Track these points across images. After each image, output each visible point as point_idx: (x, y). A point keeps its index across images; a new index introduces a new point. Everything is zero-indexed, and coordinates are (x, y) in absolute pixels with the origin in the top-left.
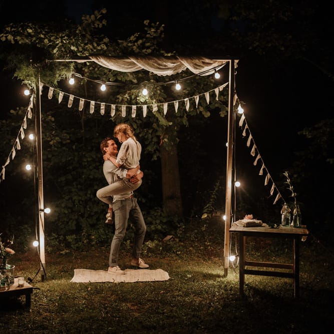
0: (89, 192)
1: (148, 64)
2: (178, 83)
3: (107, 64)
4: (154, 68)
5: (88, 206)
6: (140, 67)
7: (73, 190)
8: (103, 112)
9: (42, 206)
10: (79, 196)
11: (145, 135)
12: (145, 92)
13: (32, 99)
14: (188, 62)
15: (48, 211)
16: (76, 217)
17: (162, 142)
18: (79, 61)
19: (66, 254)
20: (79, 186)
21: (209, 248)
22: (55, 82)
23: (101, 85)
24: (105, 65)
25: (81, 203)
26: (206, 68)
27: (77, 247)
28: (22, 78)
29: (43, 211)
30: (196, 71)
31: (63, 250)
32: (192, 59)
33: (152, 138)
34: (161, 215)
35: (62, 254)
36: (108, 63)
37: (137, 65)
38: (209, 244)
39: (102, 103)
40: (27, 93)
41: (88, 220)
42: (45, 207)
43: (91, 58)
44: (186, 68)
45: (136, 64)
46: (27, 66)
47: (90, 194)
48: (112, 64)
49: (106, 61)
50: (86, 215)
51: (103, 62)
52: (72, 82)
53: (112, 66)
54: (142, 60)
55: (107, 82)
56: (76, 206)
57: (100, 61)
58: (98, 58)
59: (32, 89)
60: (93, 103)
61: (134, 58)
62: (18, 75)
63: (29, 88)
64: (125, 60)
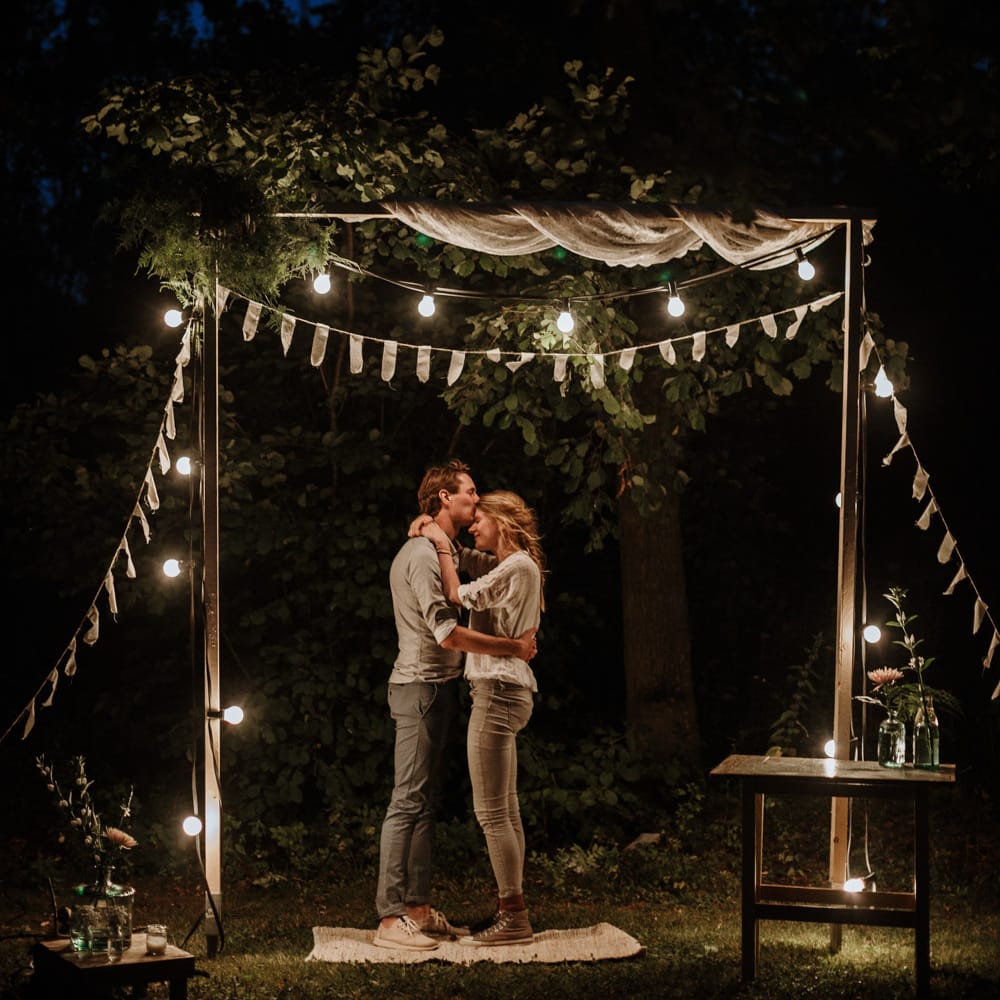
0: (354, 668)
1: (577, 232)
2: (674, 294)
3: (441, 229)
4: (595, 243)
5: (348, 720)
6: (549, 240)
7: (295, 658)
8: (423, 373)
9: (214, 700)
10: (318, 680)
12: (566, 323)
13: (186, 340)
14: (707, 227)
15: (235, 715)
16: (305, 758)
17: (622, 489)
18: (349, 218)
19: (274, 885)
20: (316, 647)
21: (791, 871)
22: (273, 288)
23: (419, 297)
24: (436, 233)
25: (322, 706)
26: (768, 246)
27: (311, 867)
28: (161, 272)
29: (218, 715)
30: (735, 257)
31: (262, 875)
32: (721, 217)
33: (586, 474)
34: (616, 758)
35: (259, 887)
36: (445, 225)
37: (541, 234)
38: (790, 858)
40: (173, 318)
41: (348, 769)
43: (388, 208)
44: (700, 244)
45: (534, 230)
46: (185, 237)
47: (357, 677)
48: (459, 230)
49: (439, 219)
50: (341, 752)
51: (429, 225)
52: (322, 285)
53: (458, 237)
54: (555, 219)
55: (439, 289)
56: (307, 717)
57: (419, 217)
58: (412, 210)
59: (190, 308)
60: (391, 347)
61: (530, 211)
62: (150, 264)
63: (182, 305)
64: (500, 217)
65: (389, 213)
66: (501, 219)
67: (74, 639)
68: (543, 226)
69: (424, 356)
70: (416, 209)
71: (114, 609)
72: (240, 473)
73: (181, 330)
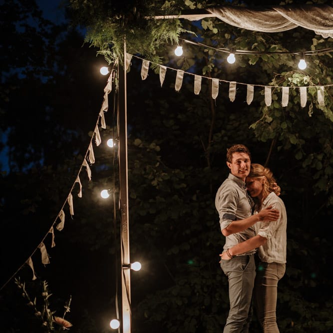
1: (306, 18)
3: (237, 19)
4: (316, 25)
6: (294, 24)
8: (232, 96)
9: (126, 259)
11: (312, 164)
13: (110, 80)
15: (137, 266)
16: (197, 313)
23: (228, 55)
24: (235, 22)
28: (95, 44)
29: (129, 266)
33: (324, 168)
36: (239, 17)
37: (288, 21)
39: (231, 82)
40: (104, 71)
42: (132, 261)
43: (210, 11)
45: (285, 19)
48: (246, 19)
49: (235, 14)
50: (214, 309)
51: (231, 18)
52: (179, 52)
53: (246, 23)
54: (295, 12)
55: (237, 51)
56: (198, 294)
57: (226, 15)
58: (222, 11)
59: (112, 64)
60: (216, 81)
61: (281, 9)
62: (90, 41)
63: (108, 63)
64: (266, 13)
65: (211, 14)
66: (267, 14)
67: (52, 227)
68: (288, 16)
69: (233, 87)
70: (223, 10)
71: (72, 213)
72: (162, 178)
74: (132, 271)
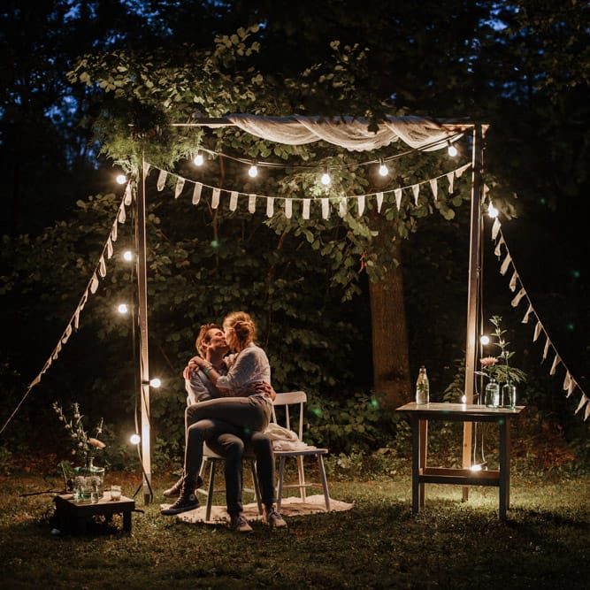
1: (331, 132)
2: (382, 164)
3: (260, 131)
4: (342, 139)
6: (317, 137)
8: (252, 208)
9: (145, 375)
12: (326, 179)
13: (128, 190)
14: (399, 129)
15: (157, 383)
17: (362, 267)
18: (212, 126)
22: (171, 164)
23: (249, 166)
26: (432, 139)
28: (114, 156)
29: (148, 383)
30: (414, 144)
32: (407, 124)
34: (366, 409)
36: (262, 129)
37: (312, 133)
39: (250, 195)
40: (120, 179)
42: (151, 377)
43: (232, 120)
44: (396, 138)
45: (309, 131)
46: (125, 137)
48: (269, 131)
49: (258, 126)
51: (254, 129)
52: (199, 161)
53: (269, 135)
54: (320, 125)
55: (260, 162)
57: (248, 125)
58: (245, 121)
59: (130, 174)
60: (235, 195)
61: (307, 121)
62: (108, 152)
63: (125, 172)
64: (291, 125)
65: (233, 123)
68: (314, 129)
69: (252, 199)
70: (247, 121)
73: (125, 186)
74: (151, 388)
